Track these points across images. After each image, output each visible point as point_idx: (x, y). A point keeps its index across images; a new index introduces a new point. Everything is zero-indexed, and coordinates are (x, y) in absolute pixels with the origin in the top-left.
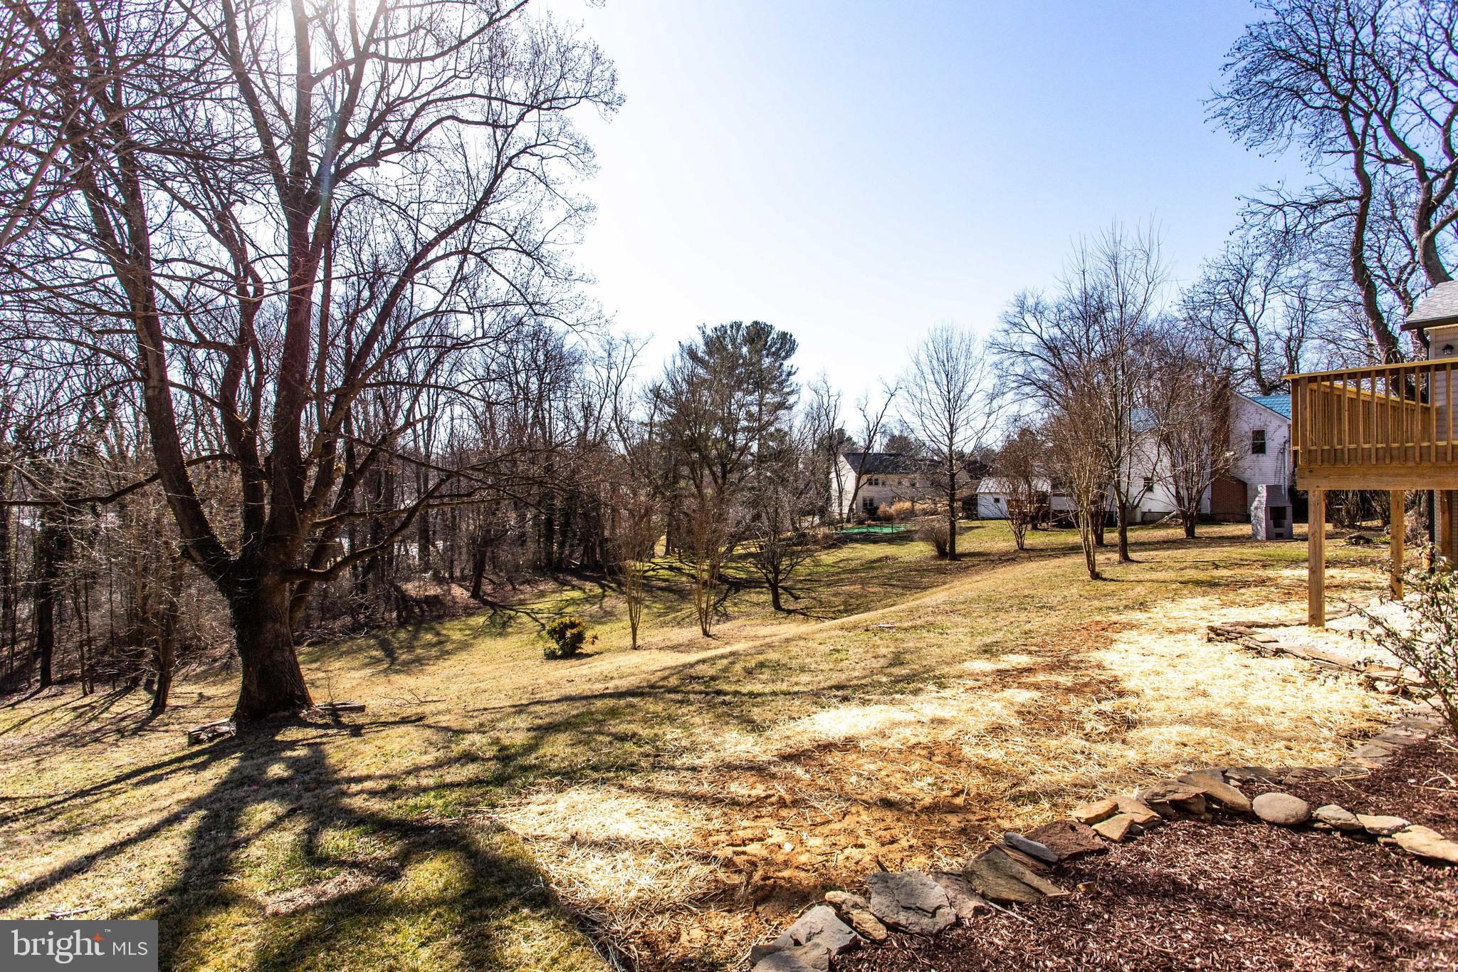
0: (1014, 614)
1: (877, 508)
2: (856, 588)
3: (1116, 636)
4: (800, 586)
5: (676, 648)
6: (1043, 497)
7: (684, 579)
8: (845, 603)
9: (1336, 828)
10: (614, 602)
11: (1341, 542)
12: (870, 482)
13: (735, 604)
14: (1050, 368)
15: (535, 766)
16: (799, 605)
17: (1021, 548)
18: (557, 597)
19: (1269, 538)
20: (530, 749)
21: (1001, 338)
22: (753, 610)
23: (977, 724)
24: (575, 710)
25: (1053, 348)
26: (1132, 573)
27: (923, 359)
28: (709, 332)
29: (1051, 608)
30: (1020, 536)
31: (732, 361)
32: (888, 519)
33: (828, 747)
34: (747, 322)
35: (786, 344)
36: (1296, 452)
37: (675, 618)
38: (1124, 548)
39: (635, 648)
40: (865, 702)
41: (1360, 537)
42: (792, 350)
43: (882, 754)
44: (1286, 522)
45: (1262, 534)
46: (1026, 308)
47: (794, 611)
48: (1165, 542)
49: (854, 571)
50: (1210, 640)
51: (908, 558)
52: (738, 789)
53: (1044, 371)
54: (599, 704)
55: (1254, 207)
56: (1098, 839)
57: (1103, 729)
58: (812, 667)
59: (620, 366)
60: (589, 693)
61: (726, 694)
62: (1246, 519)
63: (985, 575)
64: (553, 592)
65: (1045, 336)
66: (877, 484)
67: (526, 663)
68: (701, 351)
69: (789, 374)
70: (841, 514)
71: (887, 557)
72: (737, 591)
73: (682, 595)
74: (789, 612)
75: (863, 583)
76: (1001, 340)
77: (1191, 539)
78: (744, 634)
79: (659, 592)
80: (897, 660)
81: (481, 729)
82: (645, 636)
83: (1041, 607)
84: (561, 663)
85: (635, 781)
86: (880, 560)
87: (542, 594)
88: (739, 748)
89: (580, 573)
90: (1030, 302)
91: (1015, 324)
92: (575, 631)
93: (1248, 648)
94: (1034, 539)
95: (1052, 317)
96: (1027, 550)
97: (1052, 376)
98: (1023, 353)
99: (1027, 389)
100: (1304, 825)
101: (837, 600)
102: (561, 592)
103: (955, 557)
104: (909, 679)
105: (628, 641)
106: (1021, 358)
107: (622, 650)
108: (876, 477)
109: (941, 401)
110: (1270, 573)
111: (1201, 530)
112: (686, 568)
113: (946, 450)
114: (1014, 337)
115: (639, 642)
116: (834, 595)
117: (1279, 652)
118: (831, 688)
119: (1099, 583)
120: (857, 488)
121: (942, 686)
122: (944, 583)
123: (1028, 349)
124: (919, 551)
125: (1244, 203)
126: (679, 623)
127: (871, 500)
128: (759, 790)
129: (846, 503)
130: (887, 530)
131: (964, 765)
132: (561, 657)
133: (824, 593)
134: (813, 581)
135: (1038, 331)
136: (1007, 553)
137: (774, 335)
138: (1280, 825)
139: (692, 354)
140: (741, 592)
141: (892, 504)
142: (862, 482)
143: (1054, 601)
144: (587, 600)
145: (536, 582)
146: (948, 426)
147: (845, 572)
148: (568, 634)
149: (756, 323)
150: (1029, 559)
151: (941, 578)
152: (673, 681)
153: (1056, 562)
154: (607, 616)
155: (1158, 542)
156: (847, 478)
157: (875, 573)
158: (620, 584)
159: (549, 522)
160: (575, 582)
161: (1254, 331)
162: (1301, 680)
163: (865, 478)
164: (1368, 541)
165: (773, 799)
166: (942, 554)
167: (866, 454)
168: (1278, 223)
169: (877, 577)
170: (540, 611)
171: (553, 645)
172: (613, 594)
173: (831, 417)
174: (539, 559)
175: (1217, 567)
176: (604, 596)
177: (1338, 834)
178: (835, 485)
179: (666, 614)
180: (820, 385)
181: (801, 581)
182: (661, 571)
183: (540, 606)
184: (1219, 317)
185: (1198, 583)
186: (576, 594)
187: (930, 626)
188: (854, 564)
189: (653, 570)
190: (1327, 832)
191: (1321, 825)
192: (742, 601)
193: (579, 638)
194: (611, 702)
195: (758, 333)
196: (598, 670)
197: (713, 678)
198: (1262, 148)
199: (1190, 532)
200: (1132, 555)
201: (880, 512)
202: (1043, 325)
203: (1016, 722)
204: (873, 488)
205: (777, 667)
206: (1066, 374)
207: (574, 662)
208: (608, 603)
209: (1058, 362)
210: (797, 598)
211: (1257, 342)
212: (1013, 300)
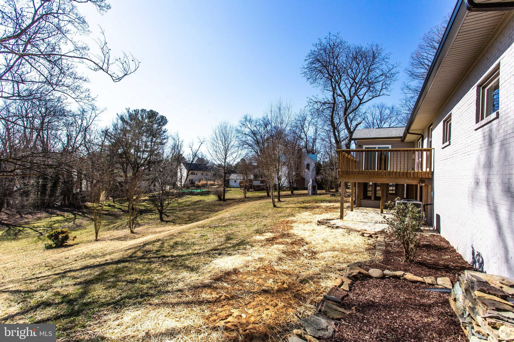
0: (256, 219)
1: (194, 183)
2: (192, 212)
3: (292, 225)
4: (168, 211)
5: (119, 239)
6: (251, 181)
7: (116, 210)
8: (188, 217)
9: (391, 277)
10: (81, 221)
11: (329, 195)
12: (192, 174)
13: (142, 220)
14: (253, 140)
15: (90, 302)
16: (170, 219)
17: (245, 197)
18: (48, 220)
19: (312, 194)
20: (83, 295)
21: (239, 128)
22: (150, 222)
23: (274, 258)
24: (97, 272)
25: (254, 133)
26: (283, 205)
27: (217, 132)
28: (131, 111)
29: (266, 217)
30: (245, 193)
31: (139, 124)
32: (198, 187)
33: (228, 273)
34: (148, 110)
35: (163, 121)
36: (339, 171)
37: (114, 226)
38: (279, 197)
39: (97, 240)
40: (230, 255)
41: (333, 194)
42: (166, 123)
43: (249, 273)
44: (316, 190)
45: (310, 193)
46: (247, 120)
47: (169, 221)
48: (286, 195)
49: (188, 205)
50: (318, 225)
51: (208, 201)
52: (206, 295)
53: (251, 140)
54: (108, 268)
55: (311, 101)
56: (344, 292)
57: (309, 255)
58: (197, 242)
59: (88, 119)
60: (98, 263)
61: (168, 257)
62: (306, 189)
63: (236, 207)
64: (46, 217)
65: (252, 130)
66: (194, 174)
67: (34, 252)
68: (127, 118)
69: (164, 132)
70: (181, 185)
71: (200, 201)
72: (141, 214)
73: (116, 216)
74: (167, 222)
75: (193, 209)
76: (239, 129)
77: (292, 195)
78: (150, 231)
79: (104, 216)
80: (228, 238)
81: (42, 288)
82: (102, 234)
83: (263, 217)
84: (55, 250)
85: (155, 301)
86: (198, 201)
87: (40, 219)
88: (192, 279)
89: (62, 208)
90: (248, 118)
91: (244, 125)
92: (64, 235)
93: (329, 226)
94: (249, 194)
95: (254, 124)
96: (247, 198)
97: (253, 142)
98: (245, 134)
99: (246, 146)
100: (383, 277)
101: (185, 216)
102: (51, 217)
103: (225, 200)
104: (239, 244)
105: (93, 237)
106: (245, 136)
107: (90, 242)
108: (195, 172)
109: (222, 147)
110: (318, 204)
111: (295, 192)
112: (117, 205)
113: (223, 164)
114: (243, 129)
115: (98, 238)
116: (184, 215)
117: (337, 227)
118: (212, 250)
119: (276, 208)
120: (188, 176)
121: (252, 246)
122: (223, 209)
123: (247, 133)
124: (212, 198)
125: (308, 99)
126: (116, 229)
127: (192, 180)
128: (215, 295)
129: (183, 181)
130: (199, 191)
131: (278, 273)
132: (55, 248)
133: (180, 214)
134: (174, 209)
135: (250, 127)
136: (241, 199)
137: (158, 116)
138: (378, 278)
139: (122, 118)
140: (143, 215)
141: (200, 181)
142: (189, 173)
143: (266, 214)
144: (66, 221)
145: (35, 213)
146: (224, 156)
147: (185, 206)
148: (60, 236)
149: (151, 111)
150: (249, 201)
151: (221, 207)
152: (139, 254)
153: (258, 202)
154: (79, 227)
155: (284, 196)
156: (184, 172)
157: (197, 206)
158: (84, 213)
159: (44, 186)
160: (59, 212)
161: (306, 135)
162: (347, 235)
163: (190, 172)
164: (335, 195)
165: (223, 297)
166: (220, 199)
167: (191, 163)
168: (316, 106)
169: (198, 208)
170: (38, 227)
171: (50, 242)
172: (80, 217)
173: (179, 149)
174: (37, 202)
175: (304, 203)
176: (75, 218)
177: (392, 278)
178: (179, 174)
179: (108, 225)
180: (176, 137)
181: (168, 210)
182: (105, 207)
183: (38, 224)
184: (297, 131)
185: (303, 208)
186: (59, 218)
187: (232, 225)
188: (188, 203)
189: (101, 206)
190: (389, 278)
191: (387, 276)
192: (144, 218)
193: (67, 238)
194: (114, 266)
195: (152, 115)
196: (81, 252)
197: (157, 251)
198: (313, 85)
199: (292, 192)
200: (281, 199)
201: (195, 185)
202: (252, 126)
203: (284, 256)
204: (194, 176)
205: (182, 244)
206: (257, 142)
207: (63, 249)
208: (77, 221)
209: (255, 138)
210: (168, 216)
211: (307, 139)
212: (243, 116)
